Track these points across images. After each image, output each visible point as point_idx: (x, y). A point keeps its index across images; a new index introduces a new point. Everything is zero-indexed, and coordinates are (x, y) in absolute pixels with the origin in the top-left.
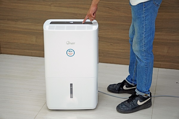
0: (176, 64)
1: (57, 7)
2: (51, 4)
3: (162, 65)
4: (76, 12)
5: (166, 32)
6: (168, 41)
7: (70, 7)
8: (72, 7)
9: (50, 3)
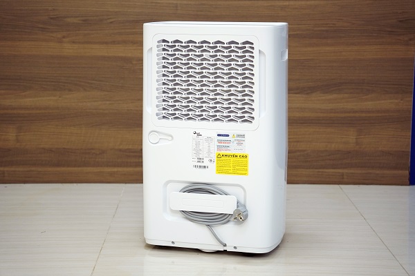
0: (378, 172)
1: (79, 43)
2: (64, 37)
3: (345, 177)
4: (130, 55)
5: (351, 93)
6: (357, 115)
7: (114, 43)
8: (119, 43)
9: (59, 35)
